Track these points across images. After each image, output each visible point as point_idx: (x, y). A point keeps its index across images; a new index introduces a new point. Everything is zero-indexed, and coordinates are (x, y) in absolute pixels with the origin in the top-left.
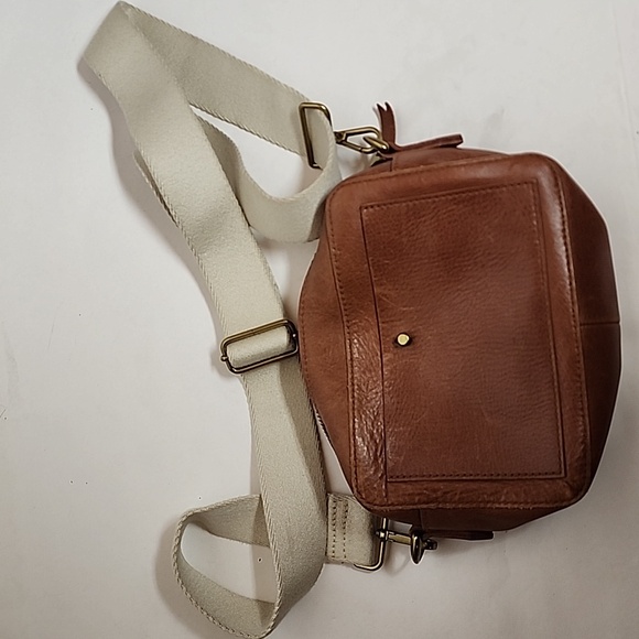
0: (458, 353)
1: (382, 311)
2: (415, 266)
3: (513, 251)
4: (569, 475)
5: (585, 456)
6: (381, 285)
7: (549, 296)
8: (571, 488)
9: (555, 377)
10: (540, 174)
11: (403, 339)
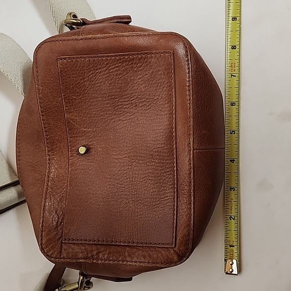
0: (117, 161)
1: (70, 130)
2: (93, 102)
3: (155, 98)
4: (177, 245)
5: (189, 234)
6: (70, 113)
7: (176, 130)
8: (178, 255)
9: (176, 181)
10: (176, 47)
11: (82, 150)
